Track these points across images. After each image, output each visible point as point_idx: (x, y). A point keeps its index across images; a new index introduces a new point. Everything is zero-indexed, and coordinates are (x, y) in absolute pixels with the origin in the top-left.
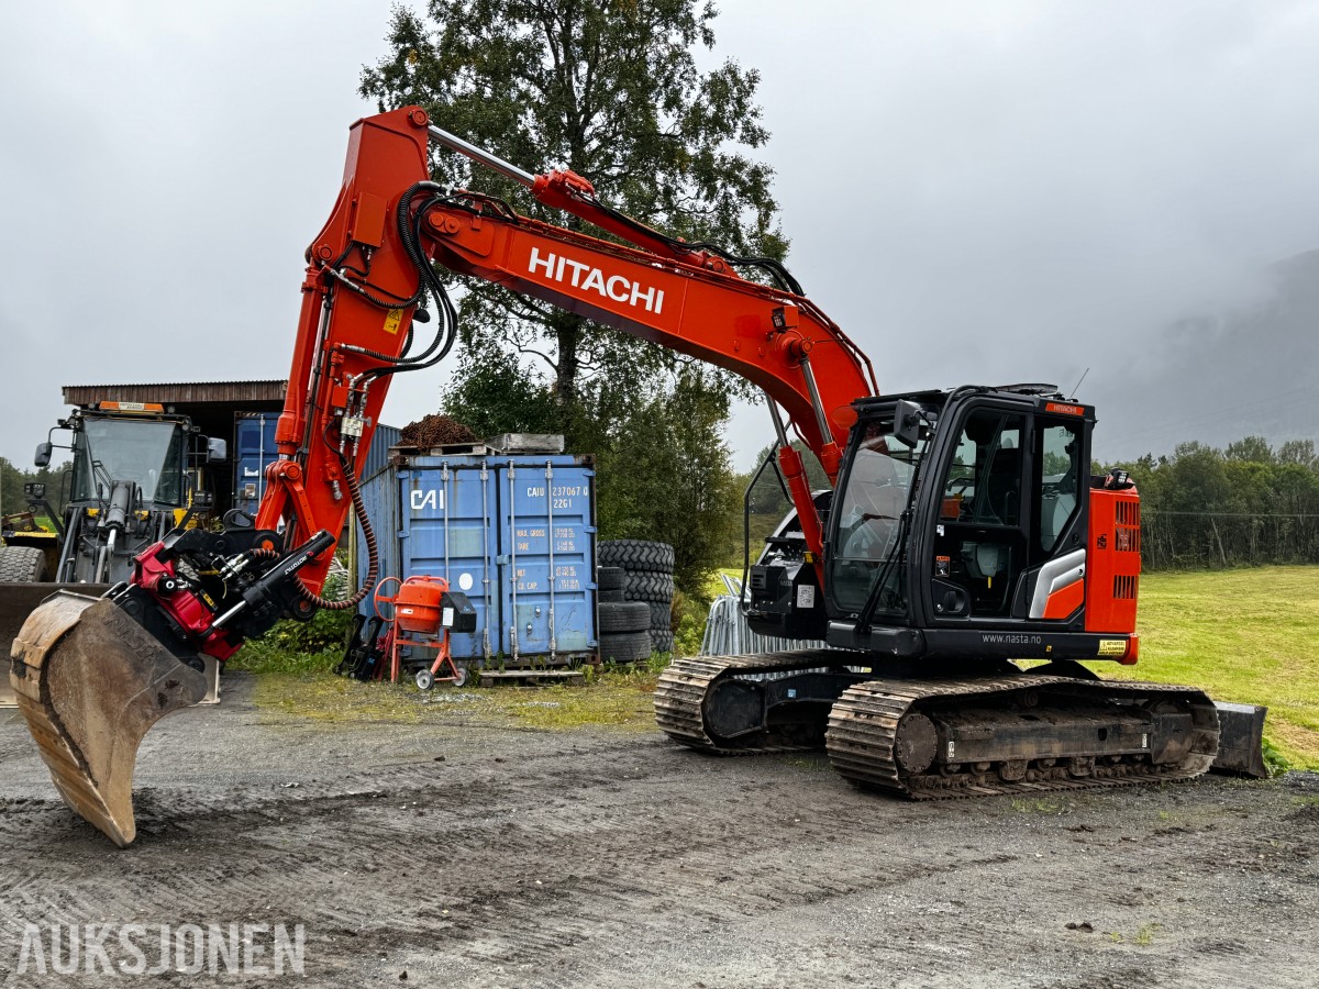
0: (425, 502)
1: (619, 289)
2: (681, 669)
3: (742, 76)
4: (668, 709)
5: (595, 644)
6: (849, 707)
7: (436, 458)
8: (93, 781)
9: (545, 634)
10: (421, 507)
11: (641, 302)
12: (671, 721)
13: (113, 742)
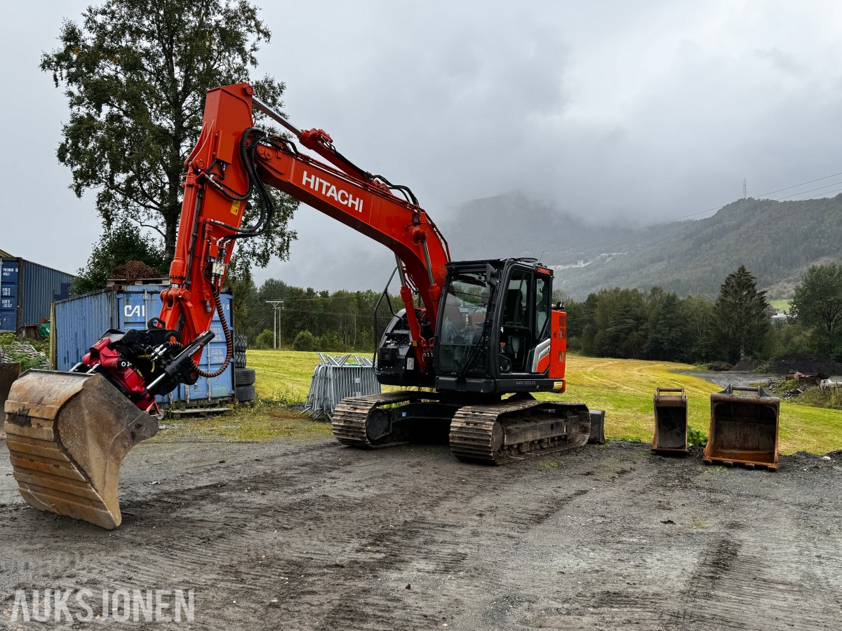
0: (133, 312)
1: (344, 198)
2: (348, 404)
3: (275, 84)
4: (342, 426)
5: (233, 392)
6: (463, 420)
7: (138, 287)
8: (95, 489)
9: (205, 388)
10: (131, 315)
11: (353, 205)
12: (344, 432)
13: (106, 464)
